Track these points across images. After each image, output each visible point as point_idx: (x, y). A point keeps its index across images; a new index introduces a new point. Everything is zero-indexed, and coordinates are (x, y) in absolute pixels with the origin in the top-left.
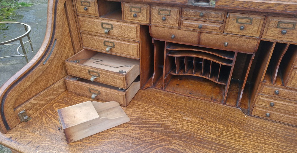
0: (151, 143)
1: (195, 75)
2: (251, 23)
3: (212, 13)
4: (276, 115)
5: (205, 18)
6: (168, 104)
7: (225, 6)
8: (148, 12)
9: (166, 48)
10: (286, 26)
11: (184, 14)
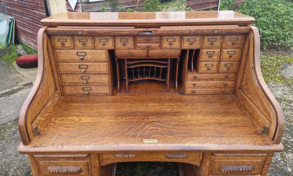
0: (137, 122)
1: (145, 79)
2: (175, 41)
3: (154, 38)
4: (198, 91)
5: (149, 41)
6: (135, 100)
7: (161, 33)
8: (113, 40)
9: (126, 63)
10: (191, 40)
11: (137, 40)
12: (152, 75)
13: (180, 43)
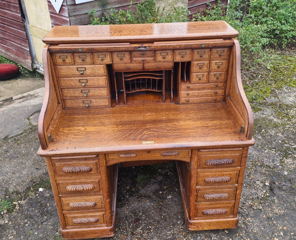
1: (142, 90)
2: (167, 54)
3: (148, 52)
4: (191, 100)
5: (144, 55)
8: (111, 56)
9: (123, 76)
10: (183, 53)
11: (133, 54)
12: (149, 87)
13: (172, 56)
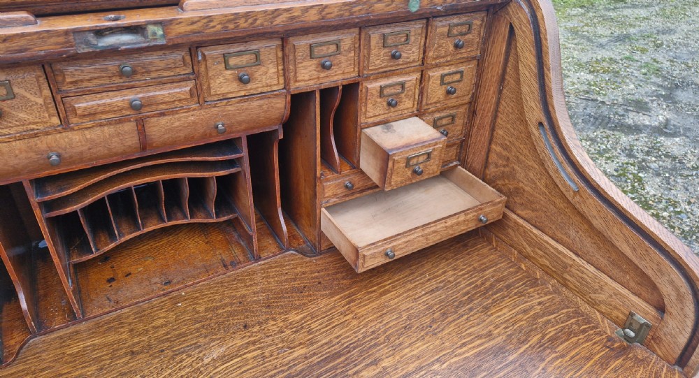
1: (147, 230)
2: (259, 61)
3: (155, 59)
5: (138, 77)
6: (133, 353)
7: (194, 32)
9: (34, 200)
10: (325, 50)
11: (68, 80)
13: (281, 68)
